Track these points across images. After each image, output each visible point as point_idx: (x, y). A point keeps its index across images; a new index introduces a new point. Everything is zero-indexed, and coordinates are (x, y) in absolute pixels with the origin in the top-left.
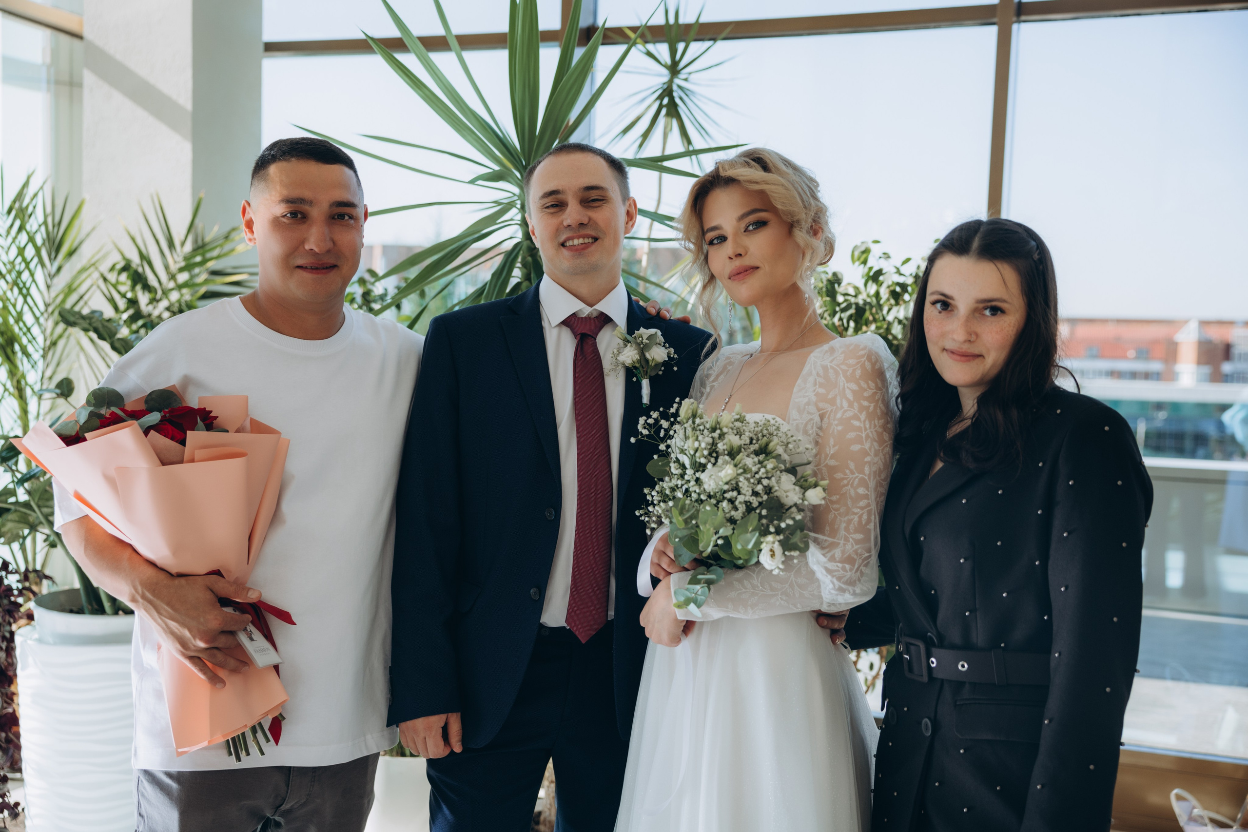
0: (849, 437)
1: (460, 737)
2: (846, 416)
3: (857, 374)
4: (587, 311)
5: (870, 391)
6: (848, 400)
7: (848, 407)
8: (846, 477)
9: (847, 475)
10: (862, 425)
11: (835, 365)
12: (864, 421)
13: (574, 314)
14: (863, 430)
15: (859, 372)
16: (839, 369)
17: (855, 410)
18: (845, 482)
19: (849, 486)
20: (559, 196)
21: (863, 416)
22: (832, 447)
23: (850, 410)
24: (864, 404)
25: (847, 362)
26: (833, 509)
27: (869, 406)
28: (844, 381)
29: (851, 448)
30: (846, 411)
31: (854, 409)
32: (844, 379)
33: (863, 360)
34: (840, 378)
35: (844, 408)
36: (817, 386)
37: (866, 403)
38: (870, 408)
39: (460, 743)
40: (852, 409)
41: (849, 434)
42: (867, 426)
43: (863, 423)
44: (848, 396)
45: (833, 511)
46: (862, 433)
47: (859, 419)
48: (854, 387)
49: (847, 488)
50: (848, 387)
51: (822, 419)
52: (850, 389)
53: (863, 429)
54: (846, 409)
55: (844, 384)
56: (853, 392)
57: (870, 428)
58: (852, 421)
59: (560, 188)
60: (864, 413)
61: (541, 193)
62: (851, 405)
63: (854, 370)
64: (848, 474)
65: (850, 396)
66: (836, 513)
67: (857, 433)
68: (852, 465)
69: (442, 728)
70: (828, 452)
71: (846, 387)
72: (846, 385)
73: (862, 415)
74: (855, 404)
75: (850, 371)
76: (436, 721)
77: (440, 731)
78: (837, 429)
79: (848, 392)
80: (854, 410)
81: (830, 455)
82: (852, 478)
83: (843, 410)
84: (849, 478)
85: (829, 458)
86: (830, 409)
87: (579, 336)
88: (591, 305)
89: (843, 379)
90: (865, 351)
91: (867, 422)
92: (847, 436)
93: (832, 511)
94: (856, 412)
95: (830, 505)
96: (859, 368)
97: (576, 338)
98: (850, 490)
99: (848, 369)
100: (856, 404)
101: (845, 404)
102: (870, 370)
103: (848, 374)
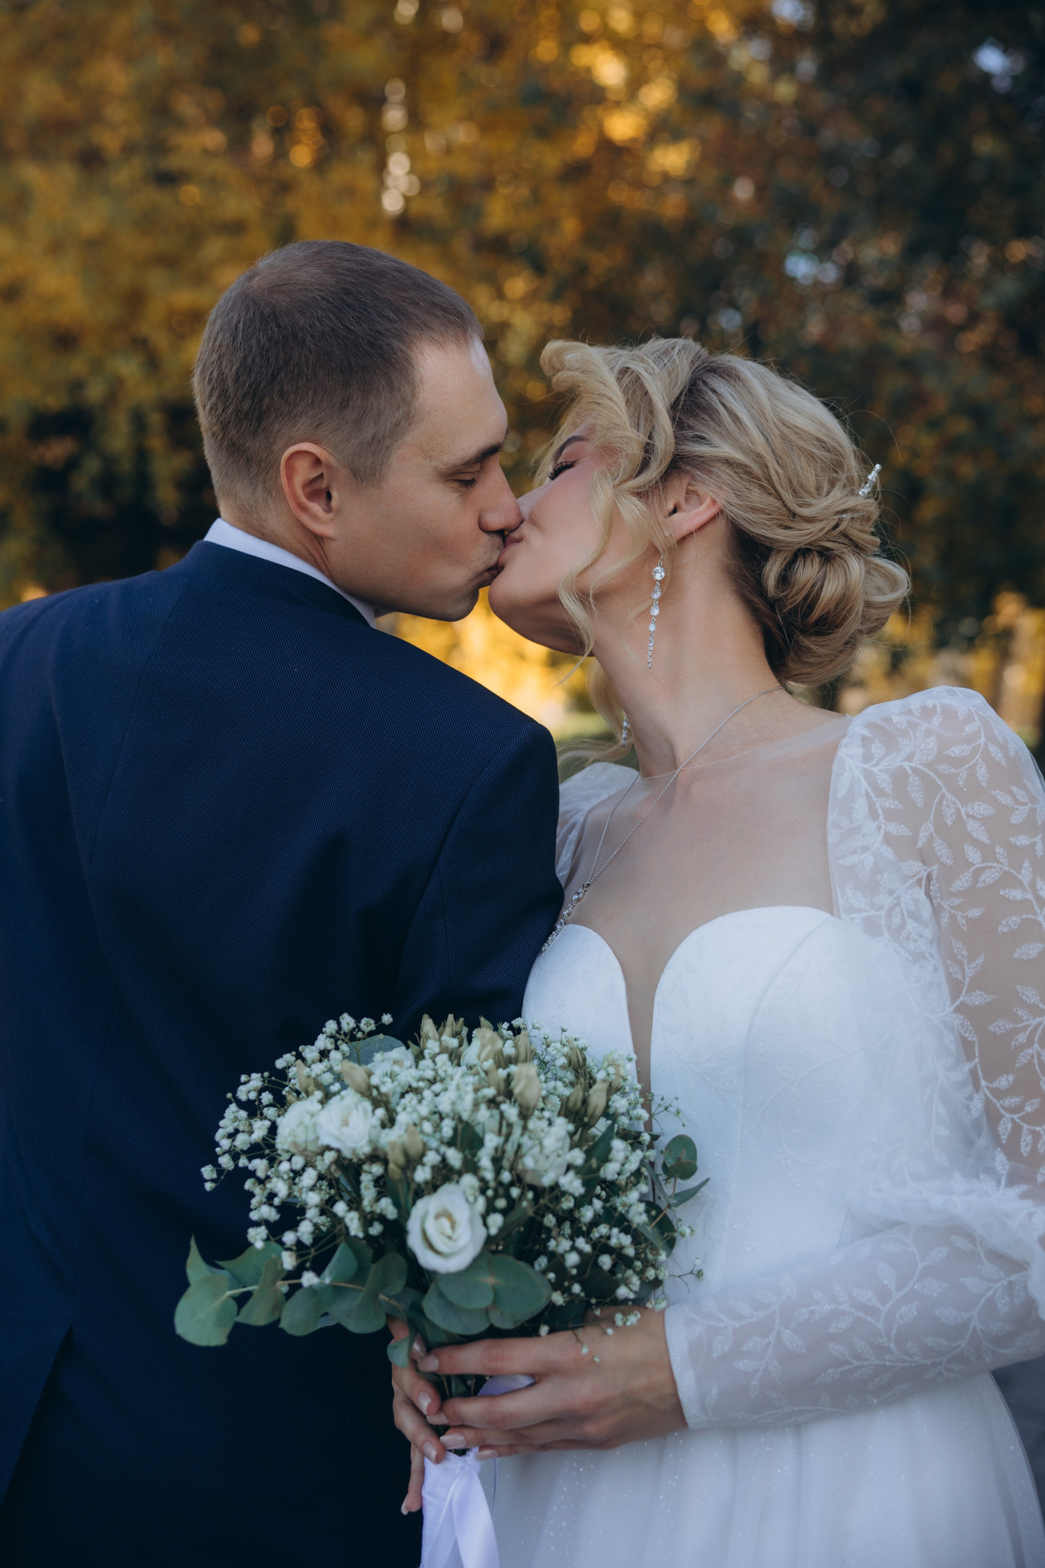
0: (1005, 930)
2: (984, 882)
3: (980, 779)
5: (1022, 808)
6: (977, 844)
7: (983, 861)
8: (1021, 1025)
9: (1022, 1021)
10: (1030, 896)
11: (924, 765)
12: (1032, 884)
14: (1036, 907)
15: (984, 769)
16: (934, 776)
17: (1002, 864)
18: (1022, 1038)
19: (1036, 1046)
21: (1026, 874)
22: (965, 962)
23: (991, 867)
24: (1018, 843)
25: (948, 752)
26: (1004, 1108)
27: (1034, 845)
28: (955, 804)
29: (1016, 955)
30: (980, 871)
31: (999, 862)
32: (954, 799)
34: (943, 796)
35: (972, 864)
37: (1022, 840)
38: (1037, 847)
40: (995, 864)
41: (1004, 922)
43: (1029, 890)
44: (975, 835)
45: (1008, 1115)
46: (1035, 914)
47: (1019, 884)
48: (981, 809)
49: (1030, 1051)
50: (968, 815)
52: (975, 819)
53: (1034, 902)
54: (978, 866)
55: (958, 810)
56: (983, 821)
58: (1002, 892)
60: (1026, 864)
62: (988, 854)
63: (973, 772)
64: (1025, 1018)
65: (979, 833)
66: (1016, 1117)
67: (1024, 916)
68: (1030, 995)
70: (959, 977)
71: (964, 817)
72: (963, 810)
73: (1023, 871)
74: (997, 850)
75: (964, 775)
78: (966, 918)
79: (972, 826)
80: (1000, 866)
81: (966, 983)
82: (1039, 1024)
83: (971, 870)
84: (1030, 1025)
85: (965, 990)
89: (950, 796)
91: (1040, 884)
92: (999, 929)
93: (1003, 1116)
94: (1006, 868)
95: (995, 1101)
96: (980, 761)
98: (1039, 1055)
100: (999, 850)
101: (972, 856)
102: (1004, 763)
103: (961, 783)
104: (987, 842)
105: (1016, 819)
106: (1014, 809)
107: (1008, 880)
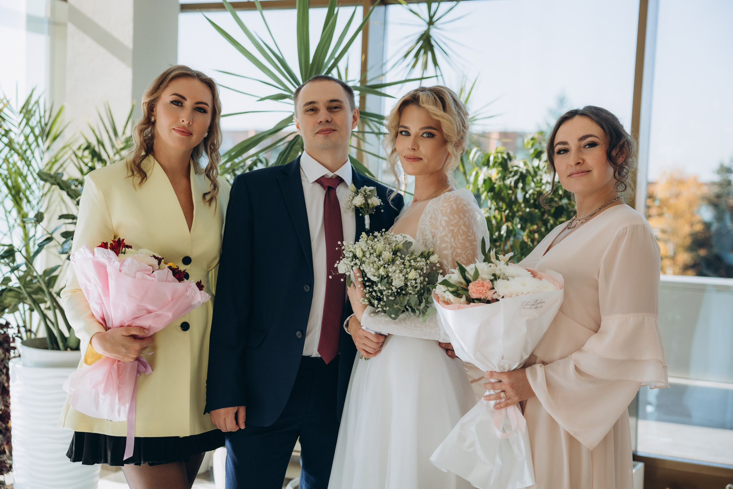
0: (443, 246)
1: (245, 420)
2: (441, 235)
3: (448, 212)
4: (330, 174)
5: (455, 220)
6: (443, 226)
7: (443, 230)
10: (449, 241)
12: (451, 238)
13: (323, 176)
14: (450, 243)
15: (449, 210)
16: (439, 210)
20: (315, 105)
23: (444, 232)
25: (444, 205)
27: (454, 229)
29: (443, 253)
30: (442, 232)
31: (446, 231)
32: (441, 215)
33: (452, 203)
34: (439, 214)
36: (432, 219)
37: (452, 228)
38: (455, 230)
39: (244, 424)
42: (452, 241)
43: (449, 239)
47: (448, 237)
48: (446, 218)
50: (443, 219)
51: (433, 238)
52: (444, 220)
56: (446, 221)
57: (454, 241)
58: (444, 238)
59: (316, 100)
60: (451, 233)
61: (304, 103)
62: (444, 229)
63: (447, 209)
65: (444, 224)
67: (447, 244)
69: (235, 413)
71: (442, 219)
73: (450, 235)
75: (445, 210)
76: (232, 410)
77: (234, 415)
78: (438, 243)
79: (443, 222)
83: (440, 232)
86: (437, 232)
87: (327, 188)
88: (333, 173)
90: (454, 198)
91: (452, 239)
92: (441, 246)
94: (447, 233)
97: (325, 189)
99: (443, 209)
100: (447, 228)
101: (441, 229)
102: (455, 209)
103: (443, 212)
104: (445, 226)
105: (452, 223)
106: (453, 220)
107: (446, 236)
